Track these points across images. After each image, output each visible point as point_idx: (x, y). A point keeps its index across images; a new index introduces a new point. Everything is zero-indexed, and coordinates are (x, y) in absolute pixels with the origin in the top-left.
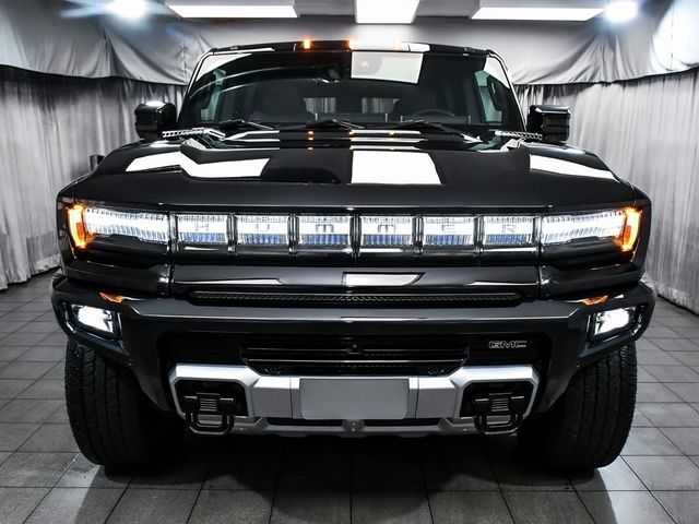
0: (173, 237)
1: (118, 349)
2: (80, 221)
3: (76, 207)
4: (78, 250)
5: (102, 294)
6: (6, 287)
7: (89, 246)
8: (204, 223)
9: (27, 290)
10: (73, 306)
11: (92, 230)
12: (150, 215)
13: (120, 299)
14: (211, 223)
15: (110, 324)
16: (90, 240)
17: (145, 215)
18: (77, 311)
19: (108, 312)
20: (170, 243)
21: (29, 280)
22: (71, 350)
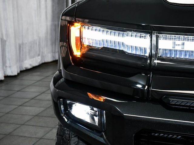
0: (153, 52)
1: (101, 140)
2: (78, 35)
3: (76, 24)
4: (74, 57)
5: (89, 94)
6: (3, 78)
7: (83, 55)
8: (180, 42)
9: (17, 82)
10: (68, 102)
11: (86, 43)
12: (135, 33)
13: (102, 99)
14: (186, 43)
15: (96, 119)
16: (84, 51)
17: (130, 33)
18: (71, 106)
19: (95, 109)
20: (151, 56)
21: (18, 74)
22: (60, 135)
